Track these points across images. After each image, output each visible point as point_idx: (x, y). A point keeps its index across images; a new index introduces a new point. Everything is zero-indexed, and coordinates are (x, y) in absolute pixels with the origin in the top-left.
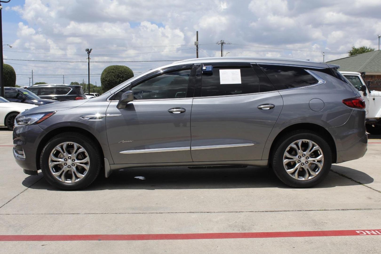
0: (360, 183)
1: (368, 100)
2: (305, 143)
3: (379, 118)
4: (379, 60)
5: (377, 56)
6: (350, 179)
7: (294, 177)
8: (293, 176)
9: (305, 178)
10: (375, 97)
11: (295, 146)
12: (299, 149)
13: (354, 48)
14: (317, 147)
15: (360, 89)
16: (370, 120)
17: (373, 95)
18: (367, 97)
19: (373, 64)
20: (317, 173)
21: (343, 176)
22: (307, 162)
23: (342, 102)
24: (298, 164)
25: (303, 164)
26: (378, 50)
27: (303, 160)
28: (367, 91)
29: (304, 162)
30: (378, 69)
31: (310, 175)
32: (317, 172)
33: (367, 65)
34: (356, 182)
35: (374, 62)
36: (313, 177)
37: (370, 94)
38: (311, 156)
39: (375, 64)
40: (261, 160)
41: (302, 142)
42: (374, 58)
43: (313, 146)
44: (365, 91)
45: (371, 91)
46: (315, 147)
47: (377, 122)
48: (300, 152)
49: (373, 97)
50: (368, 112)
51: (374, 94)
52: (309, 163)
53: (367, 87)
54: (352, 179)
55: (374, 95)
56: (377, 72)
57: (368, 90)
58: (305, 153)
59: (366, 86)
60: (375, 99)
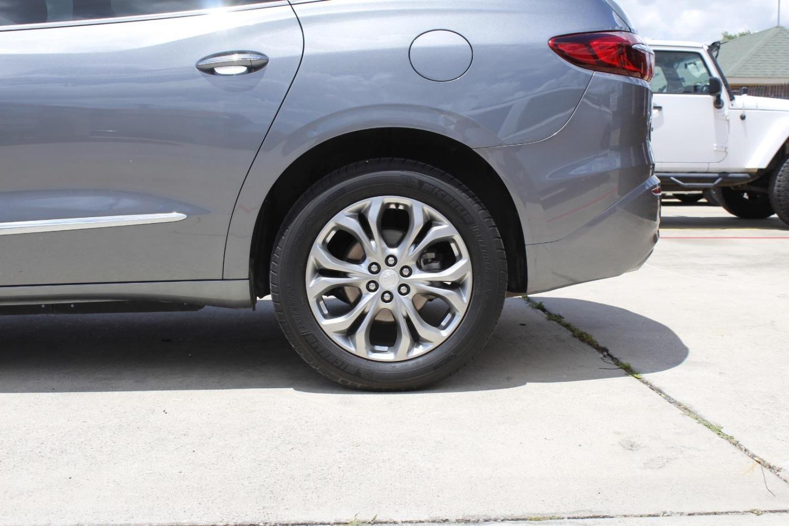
0: (629, 371)
1: (728, 120)
2: (397, 211)
3: (756, 171)
4: (777, 50)
5: (773, 39)
6: (602, 350)
7: (352, 349)
8: (350, 345)
9: (396, 352)
10: (746, 111)
11: (354, 225)
12: (370, 237)
13: (726, 34)
14: (445, 226)
15: (705, 88)
16: (730, 175)
17: (741, 107)
18: (724, 111)
19: (763, 59)
20: (445, 333)
21: (583, 338)
22: (404, 290)
23: (548, 47)
24: (368, 294)
25: (387, 297)
26: (777, 27)
27: (389, 279)
28: (724, 95)
29: (392, 287)
30: (773, 70)
31: (416, 339)
32: (444, 328)
33: (749, 62)
34: (617, 362)
35: (766, 53)
36: (431, 347)
37: (734, 102)
38: (423, 263)
39: (765, 59)
40: (223, 280)
41: (385, 208)
42: (766, 45)
43: (429, 223)
44: (718, 93)
45: (735, 96)
46: (434, 229)
47: (751, 181)
48: (375, 247)
49: (742, 111)
50: (727, 153)
51: (743, 104)
52: (413, 292)
53: (723, 84)
54: (607, 351)
55: (744, 107)
56: (771, 76)
57: (729, 91)
58: (394, 251)
59: (721, 80)
60: (746, 118)
